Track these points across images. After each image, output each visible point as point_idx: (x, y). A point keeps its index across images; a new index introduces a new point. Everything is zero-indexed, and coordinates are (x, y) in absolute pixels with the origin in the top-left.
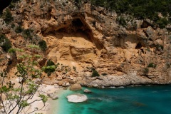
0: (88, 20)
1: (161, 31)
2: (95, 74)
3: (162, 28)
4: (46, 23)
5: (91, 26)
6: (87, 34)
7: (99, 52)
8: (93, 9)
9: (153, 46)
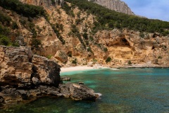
0: (126, 37)
1: (164, 38)
2: (130, 63)
3: (164, 35)
4: (108, 41)
5: (128, 40)
6: (127, 45)
7: (133, 53)
8: (128, 32)
9: (160, 46)
